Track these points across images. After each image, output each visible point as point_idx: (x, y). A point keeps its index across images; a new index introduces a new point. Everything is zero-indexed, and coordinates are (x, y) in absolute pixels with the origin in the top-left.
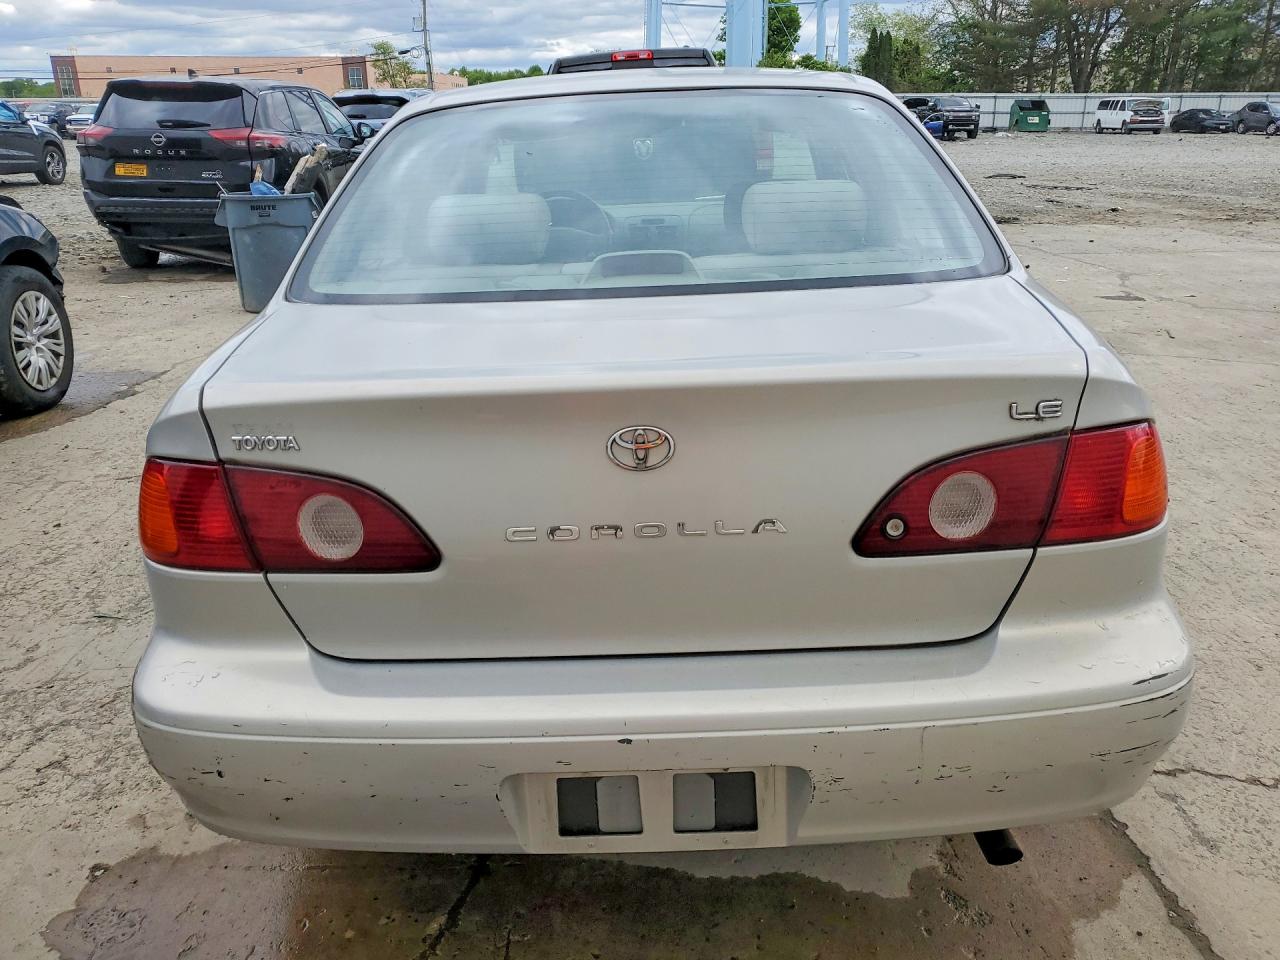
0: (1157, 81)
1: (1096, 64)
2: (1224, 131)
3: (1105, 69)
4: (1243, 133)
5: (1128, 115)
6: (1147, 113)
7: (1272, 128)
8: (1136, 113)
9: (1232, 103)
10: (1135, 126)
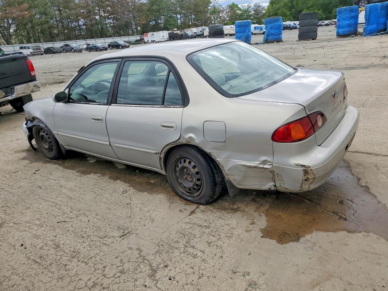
0: (32, 40)
1: (11, 36)
2: (60, 53)
3: (14, 37)
4: (66, 53)
5: (31, 50)
6: (37, 49)
7: (73, 51)
8: (33, 49)
9: (58, 45)
10: (35, 53)
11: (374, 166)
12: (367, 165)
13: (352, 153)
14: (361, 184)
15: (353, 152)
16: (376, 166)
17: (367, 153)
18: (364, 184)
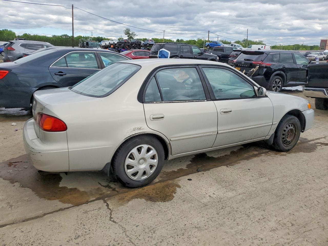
11: (13, 206)
12: (20, 203)
13: (46, 212)
14: (17, 183)
15: (45, 214)
16: (11, 206)
17: (28, 220)
18: (15, 184)
